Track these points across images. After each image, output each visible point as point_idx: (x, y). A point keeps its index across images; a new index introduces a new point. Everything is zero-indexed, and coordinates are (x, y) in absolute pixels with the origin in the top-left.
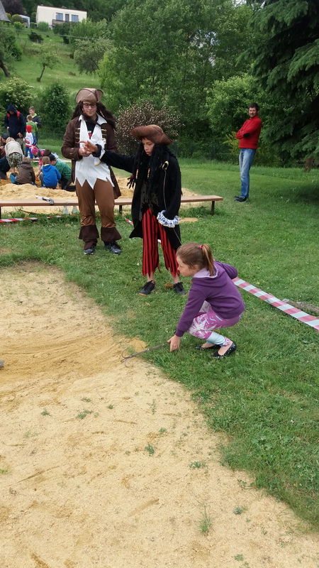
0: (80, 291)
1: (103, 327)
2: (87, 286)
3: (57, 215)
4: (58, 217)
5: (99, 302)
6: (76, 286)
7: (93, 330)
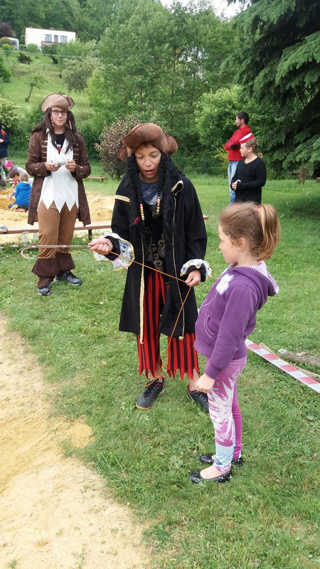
0: (23, 345)
1: (39, 402)
2: (33, 337)
3: (13, 243)
4: (14, 246)
5: (42, 360)
6: (19, 338)
7: (24, 407)
